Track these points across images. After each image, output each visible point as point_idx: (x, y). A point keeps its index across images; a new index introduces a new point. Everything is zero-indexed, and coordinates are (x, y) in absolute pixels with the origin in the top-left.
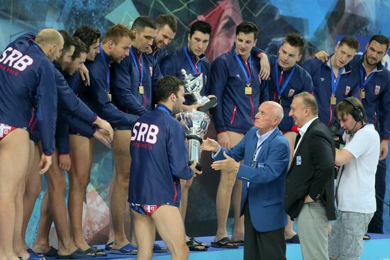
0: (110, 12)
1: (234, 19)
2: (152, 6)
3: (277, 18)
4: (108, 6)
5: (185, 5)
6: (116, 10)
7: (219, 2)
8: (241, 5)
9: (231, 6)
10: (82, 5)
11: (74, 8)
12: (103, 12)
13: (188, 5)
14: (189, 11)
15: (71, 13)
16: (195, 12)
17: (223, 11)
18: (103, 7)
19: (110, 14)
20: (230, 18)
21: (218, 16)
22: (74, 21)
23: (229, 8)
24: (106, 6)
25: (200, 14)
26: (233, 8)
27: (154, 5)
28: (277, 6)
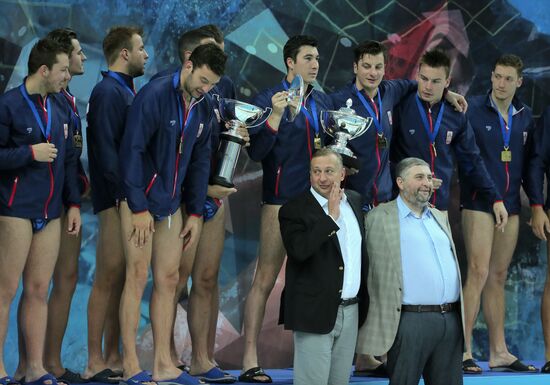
0: (233, 29)
1: (452, 39)
2: (307, 21)
3: (532, 37)
4: (231, 21)
5: (367, 18)
6: (244, 27)
7: (425, 14)
8: (466, 19)
9: (446, 19)
10: (186, 20)
11: (172, 24)
12: (223, 29)
13: (370, 19)
14: (372, 27)
15: (167, 32)
16: (384, 29)
17: (433, 27)
18: (222, 22)
19: (233, 33)
20: (445, 38)
21: (424, 34)
22: (171, 43)
23: (443, 22)
24: (228, 22)
25: (392, 32)
26: (450, 23)
27: (312, 19)
28: (532, 20)
